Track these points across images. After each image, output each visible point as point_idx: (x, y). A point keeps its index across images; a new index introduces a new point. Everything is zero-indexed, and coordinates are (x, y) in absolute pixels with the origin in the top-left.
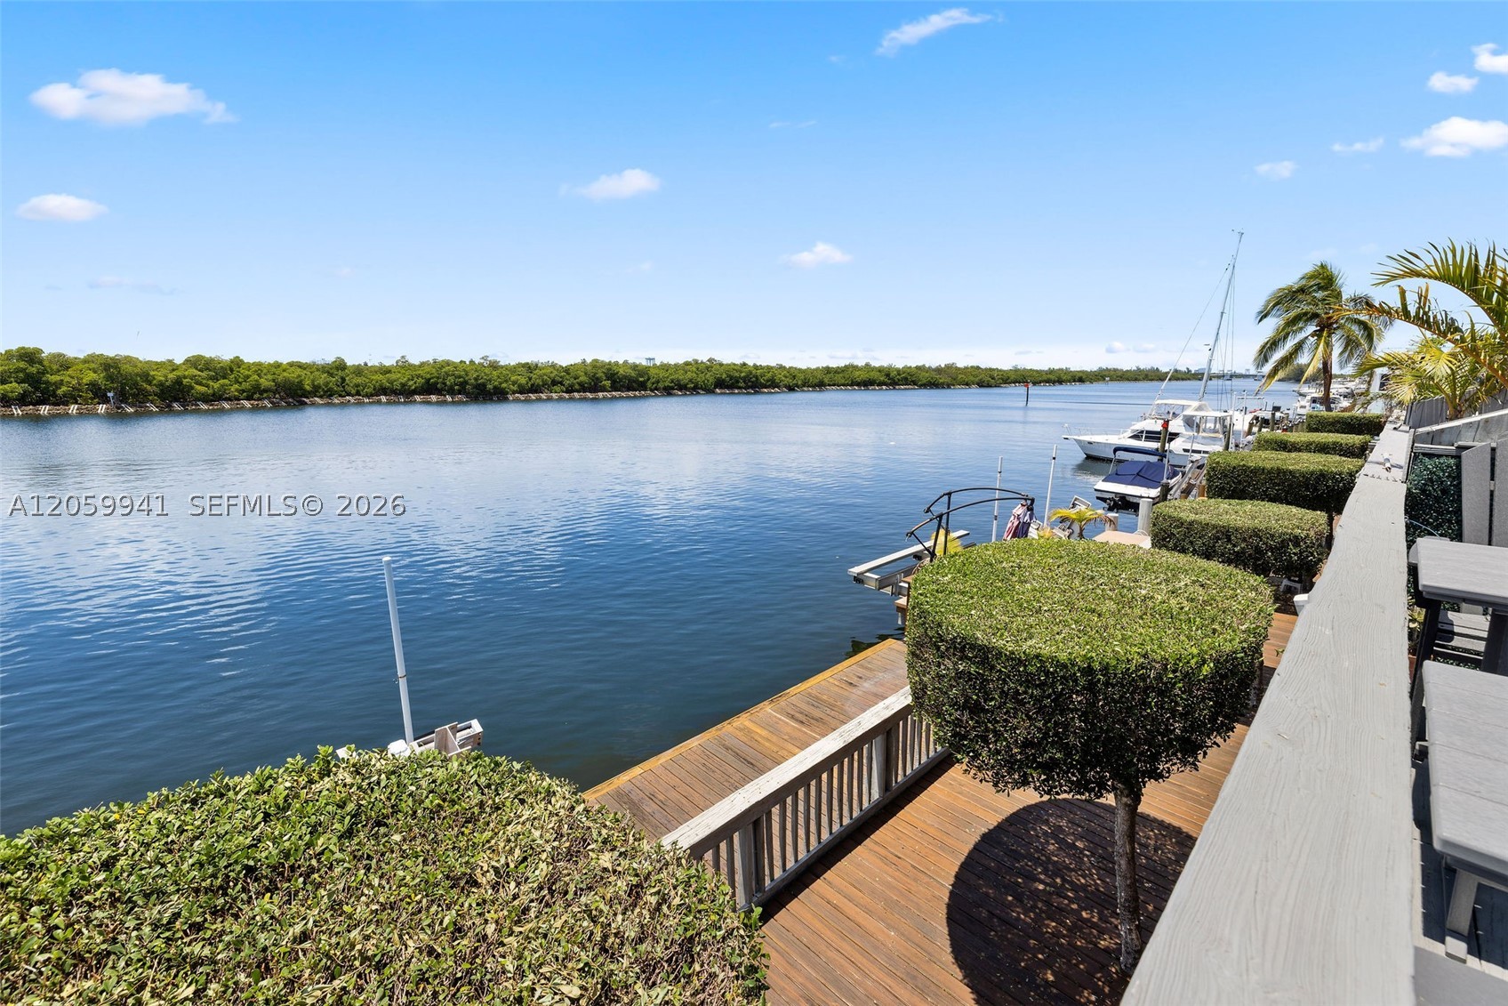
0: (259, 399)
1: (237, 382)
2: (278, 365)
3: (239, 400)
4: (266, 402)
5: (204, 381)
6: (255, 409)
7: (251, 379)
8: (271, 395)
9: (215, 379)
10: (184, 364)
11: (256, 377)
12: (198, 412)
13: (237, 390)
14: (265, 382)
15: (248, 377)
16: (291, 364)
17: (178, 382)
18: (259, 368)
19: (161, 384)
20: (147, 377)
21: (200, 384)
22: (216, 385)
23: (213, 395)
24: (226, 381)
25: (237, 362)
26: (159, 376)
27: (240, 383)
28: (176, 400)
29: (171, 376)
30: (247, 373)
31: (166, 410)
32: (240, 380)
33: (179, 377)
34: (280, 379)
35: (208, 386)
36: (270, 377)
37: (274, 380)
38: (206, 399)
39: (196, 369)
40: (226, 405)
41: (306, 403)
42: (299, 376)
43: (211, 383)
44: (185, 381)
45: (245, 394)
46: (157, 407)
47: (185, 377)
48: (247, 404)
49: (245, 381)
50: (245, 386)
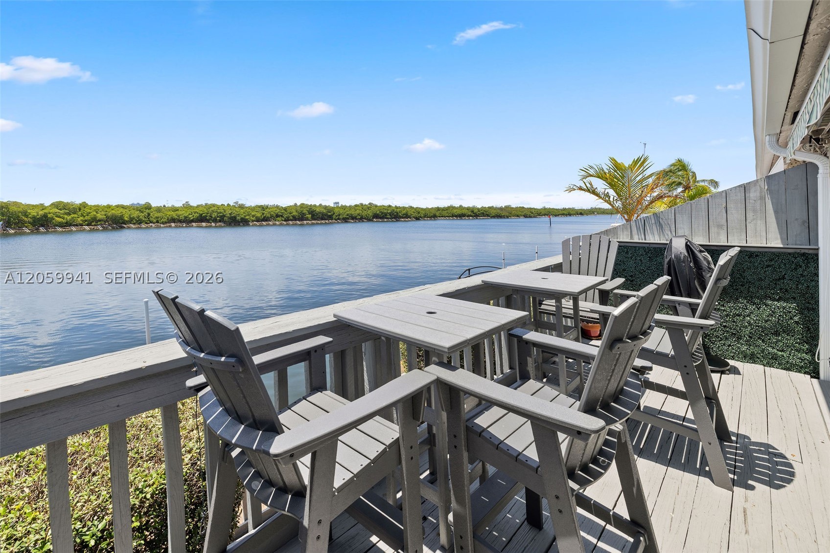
0: (95, 225)
1: (82, 215)
2: (109, 206)
3: (82, 226)
4: (99, 227)
5: (61, 215)
6: (91, 231)
7: (92, 214)
8: (103, 223)
9: (69, 214)
10: (50, 206)
11: (95, 213)
12: (56, 232)
13: (81, 220)
14: (100, 216)
15: (90, 213)
16: (117, 206)
17: (45, 216)
18: (97, 208)
19: (34, 217)
20: (26, 214)
21: (59, 217)
22: (69, 218)
23: (66, 223)
24: (76, 215)
25: (84, 205)
26: (33, 213)
27: (84, 216)
28: (42, 226)
29: (41, 213)
30: (89, 211)
31: (35, 231)
32: (84, 215)
33: (46, 213)
34: (109, 214)
35: (63, 218)
36: (103, 213)
37: (105, 215)
38: (61, 225)
39: (58, 209)
40: (74, 228)
41: (125, 228)
42: (122, 212)
43: (66, 216)
44: (49, 216)
45: (87, 222)
46: (29, 230)
47: (50, 213)
48: (87, 228)
49: (88, 215)
50: (86, 218)
